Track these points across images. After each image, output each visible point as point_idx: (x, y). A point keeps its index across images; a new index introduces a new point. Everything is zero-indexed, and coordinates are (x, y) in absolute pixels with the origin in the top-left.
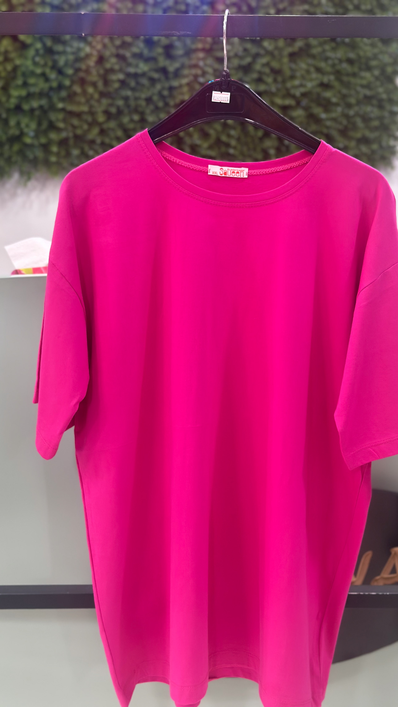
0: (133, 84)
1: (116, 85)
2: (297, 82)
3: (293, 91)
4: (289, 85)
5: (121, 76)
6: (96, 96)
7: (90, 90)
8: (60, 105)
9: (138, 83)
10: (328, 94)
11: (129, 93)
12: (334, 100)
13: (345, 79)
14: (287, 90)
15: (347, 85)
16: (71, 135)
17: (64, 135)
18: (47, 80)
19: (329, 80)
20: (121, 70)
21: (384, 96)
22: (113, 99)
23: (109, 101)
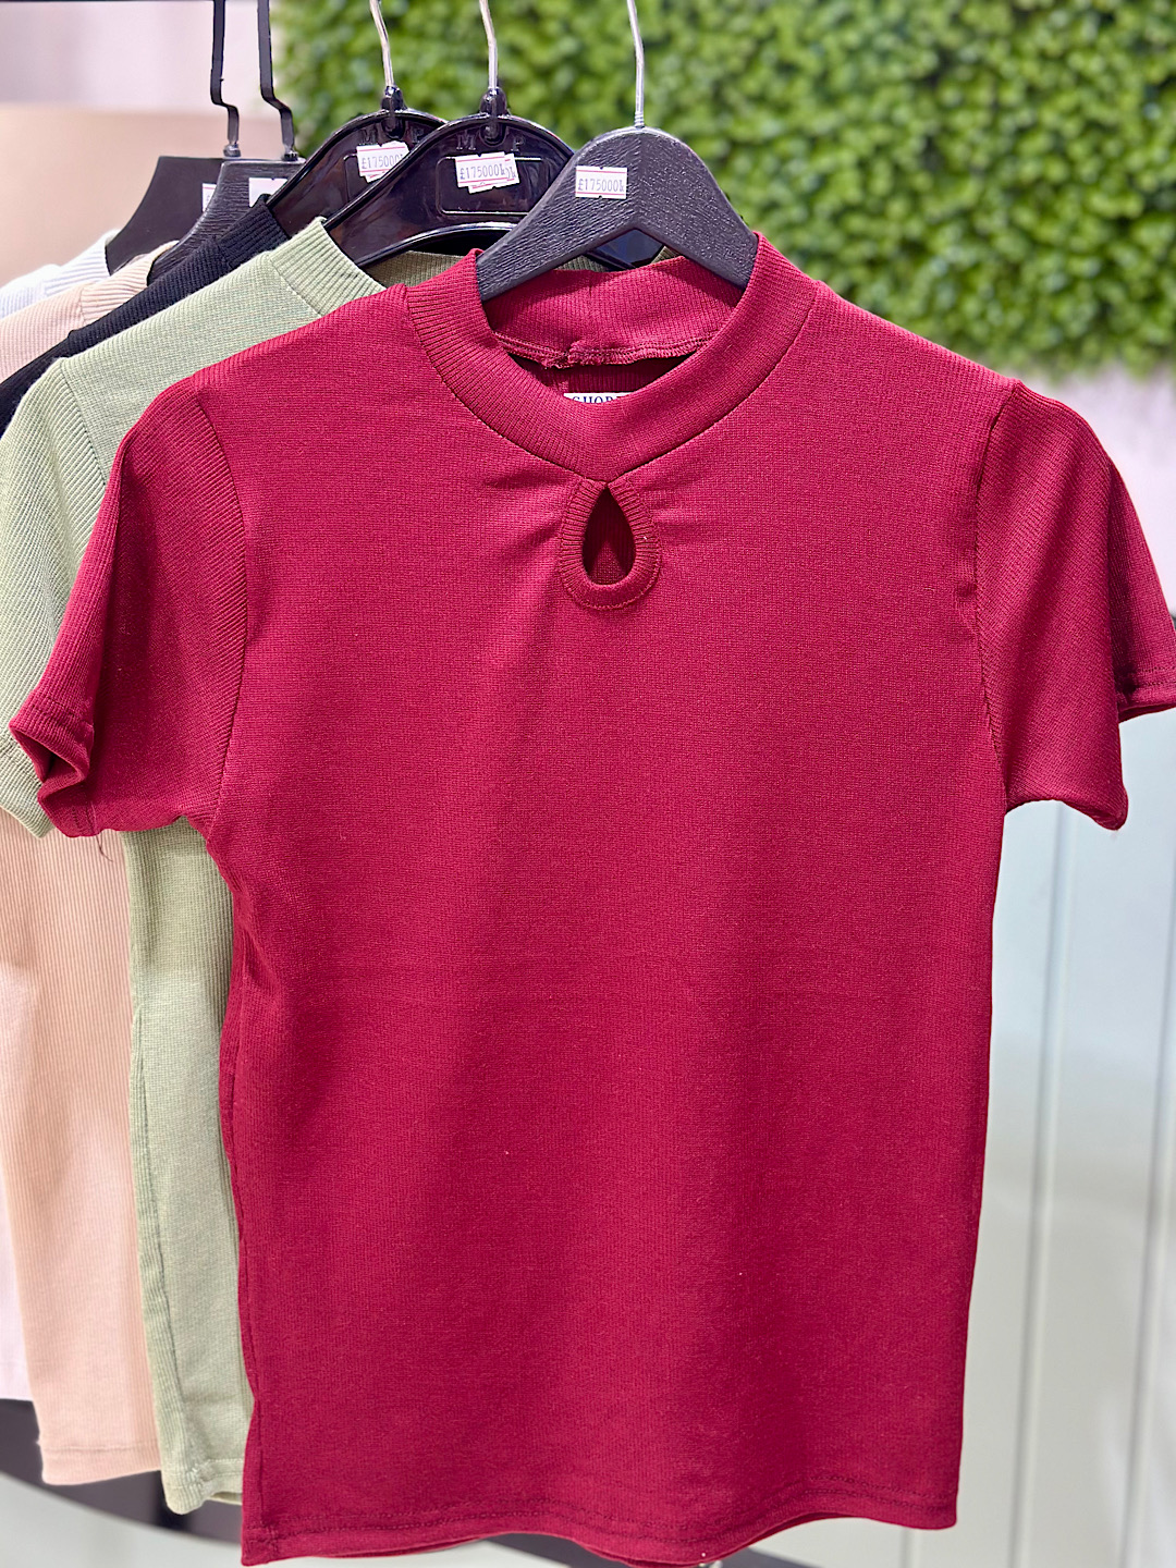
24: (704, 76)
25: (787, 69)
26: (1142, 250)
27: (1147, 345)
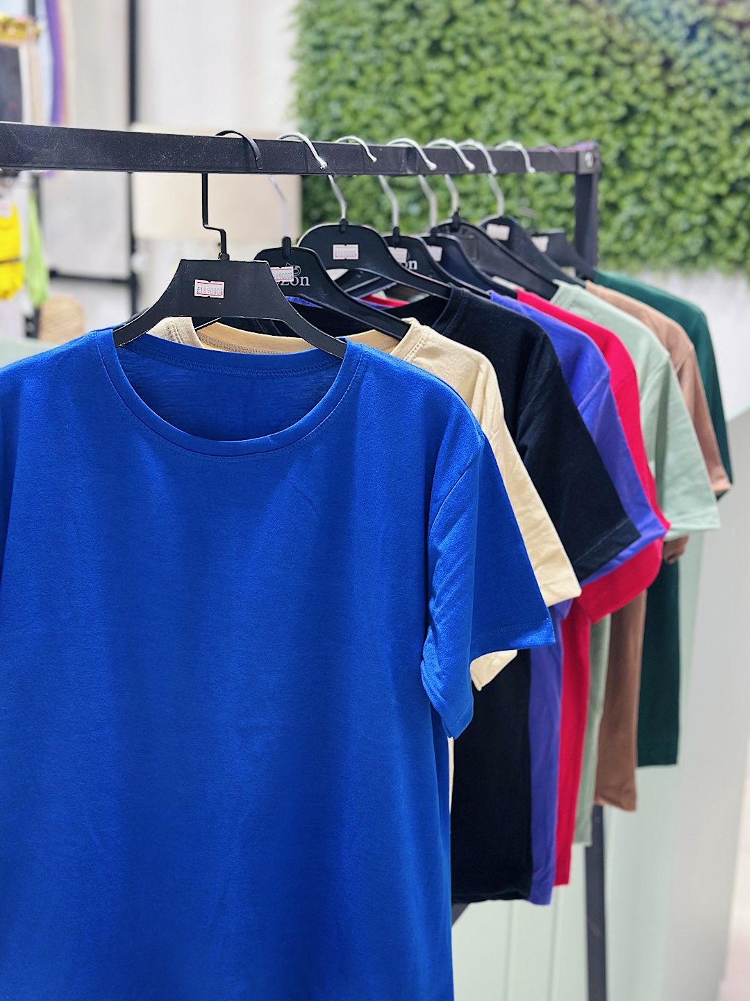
24: (508, 115)
25: (550, 113)
26: (728, 212)
27: (731, 261)
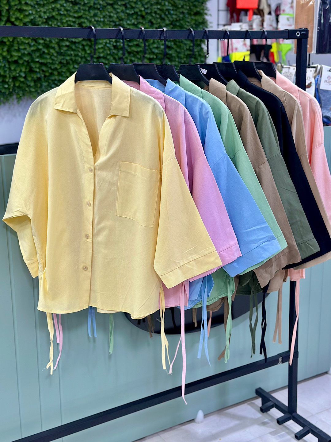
0: (74, 47)
1: (65, 49)
2: (155, 46)
3: (154, 50)
4: (151, 47)
5: (68, 43)
6: (55, 54)
7: (52, 51)
8: (37, 60)
9: (76, 47)
10: (170, 52)
11: (72, 53)
12: (174, 55)
13: (178, 43)
14: (151, 49)
15: (179, 47)
16: (43, 76)
17: (39, 76)
18: (30, 46)
19: (171, 45)
20: (67, 40)
21: (197, 53)
22: (64, 55)
23: (62, 57)
